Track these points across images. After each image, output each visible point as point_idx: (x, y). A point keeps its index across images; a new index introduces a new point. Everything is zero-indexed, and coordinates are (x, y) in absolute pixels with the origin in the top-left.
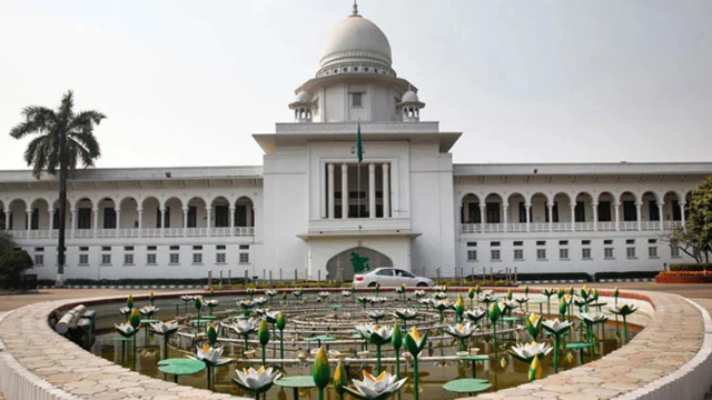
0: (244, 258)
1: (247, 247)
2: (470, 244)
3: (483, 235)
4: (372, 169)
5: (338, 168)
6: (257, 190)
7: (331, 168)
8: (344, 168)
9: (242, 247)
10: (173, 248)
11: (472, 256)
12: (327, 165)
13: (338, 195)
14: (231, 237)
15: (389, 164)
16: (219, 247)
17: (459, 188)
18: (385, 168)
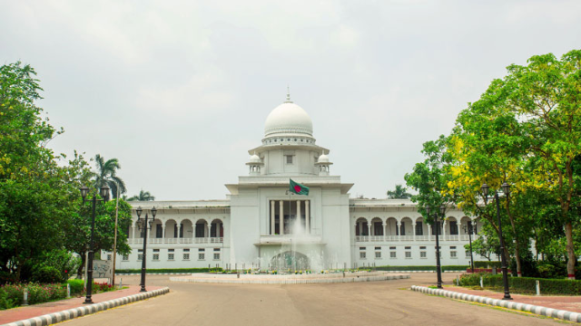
0: (217, 256)
1: (218, 250)
2: (361, 248)
3: (370, 243)
4: (298, 204)
5: (277, 203)
6: (225, 215)
7: (273, 203)
8: (281, 204)
9: (216, 250)
10: (170, 250)
11: (363, 255)
12: (270, 201)
13: (277, 217)
14: (208, 243)
15: (309, 201)
16: (200, 250)
17: (354, 214)
18: (307, 203)
